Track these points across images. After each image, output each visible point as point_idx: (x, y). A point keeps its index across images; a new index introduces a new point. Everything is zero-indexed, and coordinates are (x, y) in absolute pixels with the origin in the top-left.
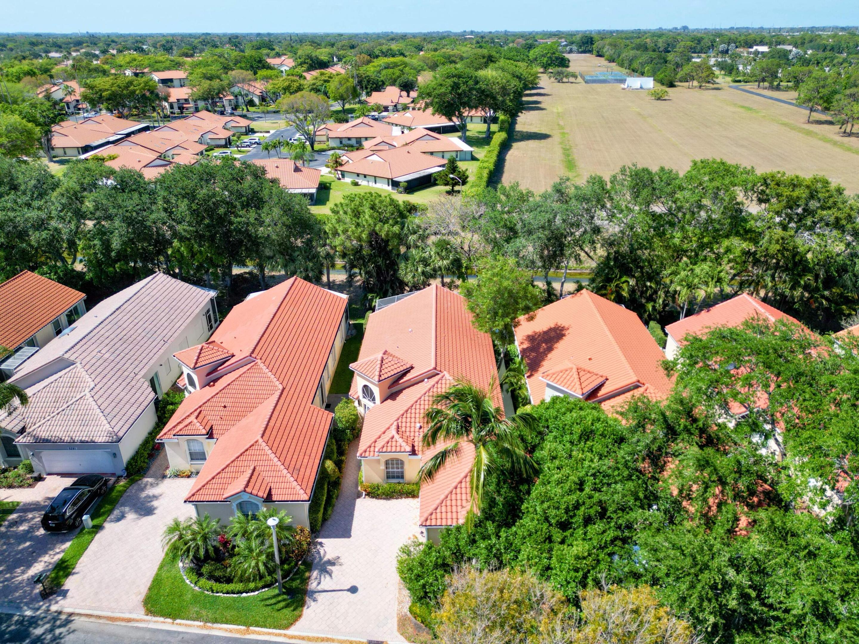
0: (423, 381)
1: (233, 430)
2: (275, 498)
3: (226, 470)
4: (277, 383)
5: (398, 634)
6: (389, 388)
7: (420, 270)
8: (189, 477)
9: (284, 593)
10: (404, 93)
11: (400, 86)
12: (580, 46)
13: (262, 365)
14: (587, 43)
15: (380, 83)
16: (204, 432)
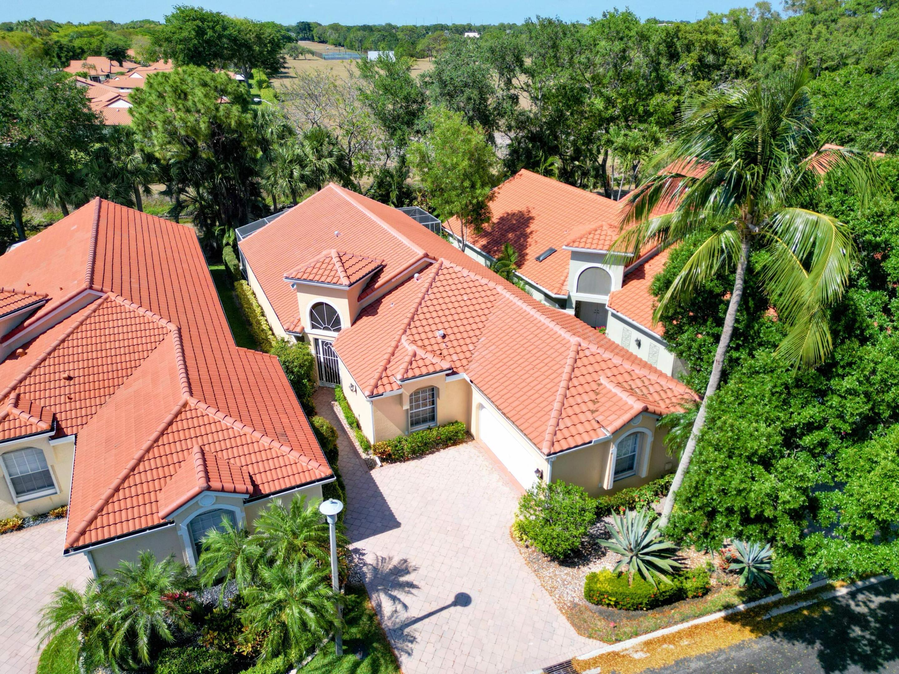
0: (412, 277)
1: (106, 412)
2: (265, 489)
3: (141, 468)
4: (163, 322)
5: (583, 639)
6: (360, 298)
7: (296, 174)
8: (20, 528)
9: (346, 652)
10: (115, 63)
11: (108, 54)
12: (299, 33)
13: (119, 300)
14: (305, 29)
15: (79, 51)
16: (44, 426)
